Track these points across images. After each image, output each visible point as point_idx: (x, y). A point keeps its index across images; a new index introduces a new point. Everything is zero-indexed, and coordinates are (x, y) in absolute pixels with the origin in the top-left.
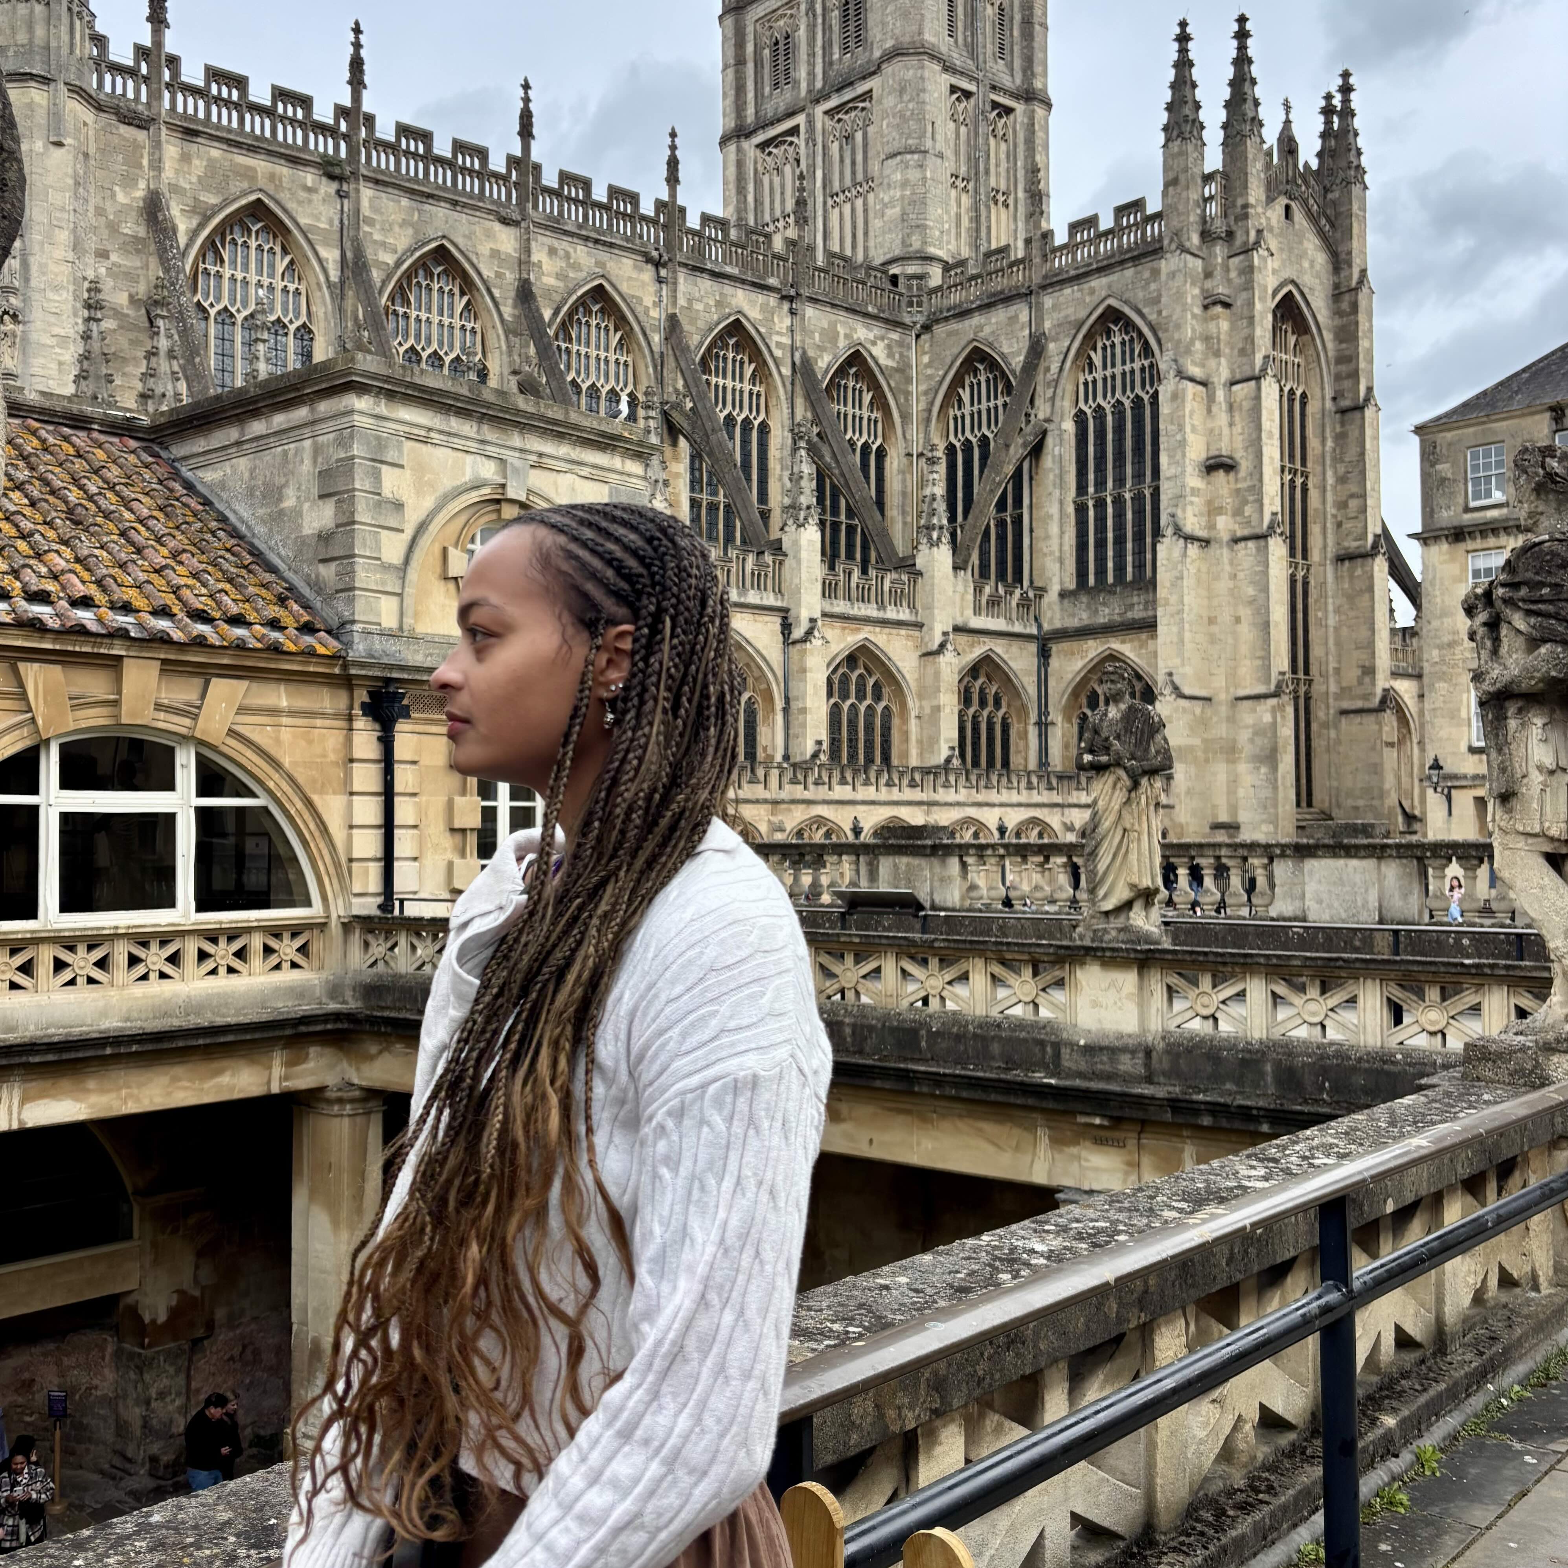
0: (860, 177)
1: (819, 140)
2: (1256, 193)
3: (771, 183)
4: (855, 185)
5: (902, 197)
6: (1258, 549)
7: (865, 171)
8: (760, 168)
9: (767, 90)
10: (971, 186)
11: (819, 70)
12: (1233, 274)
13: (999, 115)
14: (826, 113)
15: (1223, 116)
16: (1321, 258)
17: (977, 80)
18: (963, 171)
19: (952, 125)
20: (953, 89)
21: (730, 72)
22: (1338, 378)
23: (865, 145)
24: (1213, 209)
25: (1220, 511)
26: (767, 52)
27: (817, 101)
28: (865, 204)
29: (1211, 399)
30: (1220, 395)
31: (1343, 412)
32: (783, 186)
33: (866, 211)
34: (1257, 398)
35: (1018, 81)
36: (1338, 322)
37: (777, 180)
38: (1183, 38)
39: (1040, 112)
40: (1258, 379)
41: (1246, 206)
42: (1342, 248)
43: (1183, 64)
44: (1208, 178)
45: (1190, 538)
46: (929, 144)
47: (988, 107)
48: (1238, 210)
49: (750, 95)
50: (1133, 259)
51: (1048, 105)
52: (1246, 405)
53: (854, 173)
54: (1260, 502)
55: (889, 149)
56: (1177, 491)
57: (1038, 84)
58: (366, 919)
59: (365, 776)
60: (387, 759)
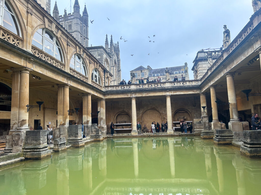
13: (84, 39)
15: (110, 43)
17: (83, 35)
19: (80, 39)
20: (81, 36)
22: (118, 68)
24: (109, 51)
31: (118, 71)
35: (86, 36)
36: (118, 63)
38: (107, 36)
40: (114, 67)
41: (112, 51)
42: (118, 57)
43: (107, 38)
44: (109, 48)
51: (88, 39)
52: (113, 69)
57: (88, 37)
58: (106, 87)
59: (104, 76)
60: (105, 76)
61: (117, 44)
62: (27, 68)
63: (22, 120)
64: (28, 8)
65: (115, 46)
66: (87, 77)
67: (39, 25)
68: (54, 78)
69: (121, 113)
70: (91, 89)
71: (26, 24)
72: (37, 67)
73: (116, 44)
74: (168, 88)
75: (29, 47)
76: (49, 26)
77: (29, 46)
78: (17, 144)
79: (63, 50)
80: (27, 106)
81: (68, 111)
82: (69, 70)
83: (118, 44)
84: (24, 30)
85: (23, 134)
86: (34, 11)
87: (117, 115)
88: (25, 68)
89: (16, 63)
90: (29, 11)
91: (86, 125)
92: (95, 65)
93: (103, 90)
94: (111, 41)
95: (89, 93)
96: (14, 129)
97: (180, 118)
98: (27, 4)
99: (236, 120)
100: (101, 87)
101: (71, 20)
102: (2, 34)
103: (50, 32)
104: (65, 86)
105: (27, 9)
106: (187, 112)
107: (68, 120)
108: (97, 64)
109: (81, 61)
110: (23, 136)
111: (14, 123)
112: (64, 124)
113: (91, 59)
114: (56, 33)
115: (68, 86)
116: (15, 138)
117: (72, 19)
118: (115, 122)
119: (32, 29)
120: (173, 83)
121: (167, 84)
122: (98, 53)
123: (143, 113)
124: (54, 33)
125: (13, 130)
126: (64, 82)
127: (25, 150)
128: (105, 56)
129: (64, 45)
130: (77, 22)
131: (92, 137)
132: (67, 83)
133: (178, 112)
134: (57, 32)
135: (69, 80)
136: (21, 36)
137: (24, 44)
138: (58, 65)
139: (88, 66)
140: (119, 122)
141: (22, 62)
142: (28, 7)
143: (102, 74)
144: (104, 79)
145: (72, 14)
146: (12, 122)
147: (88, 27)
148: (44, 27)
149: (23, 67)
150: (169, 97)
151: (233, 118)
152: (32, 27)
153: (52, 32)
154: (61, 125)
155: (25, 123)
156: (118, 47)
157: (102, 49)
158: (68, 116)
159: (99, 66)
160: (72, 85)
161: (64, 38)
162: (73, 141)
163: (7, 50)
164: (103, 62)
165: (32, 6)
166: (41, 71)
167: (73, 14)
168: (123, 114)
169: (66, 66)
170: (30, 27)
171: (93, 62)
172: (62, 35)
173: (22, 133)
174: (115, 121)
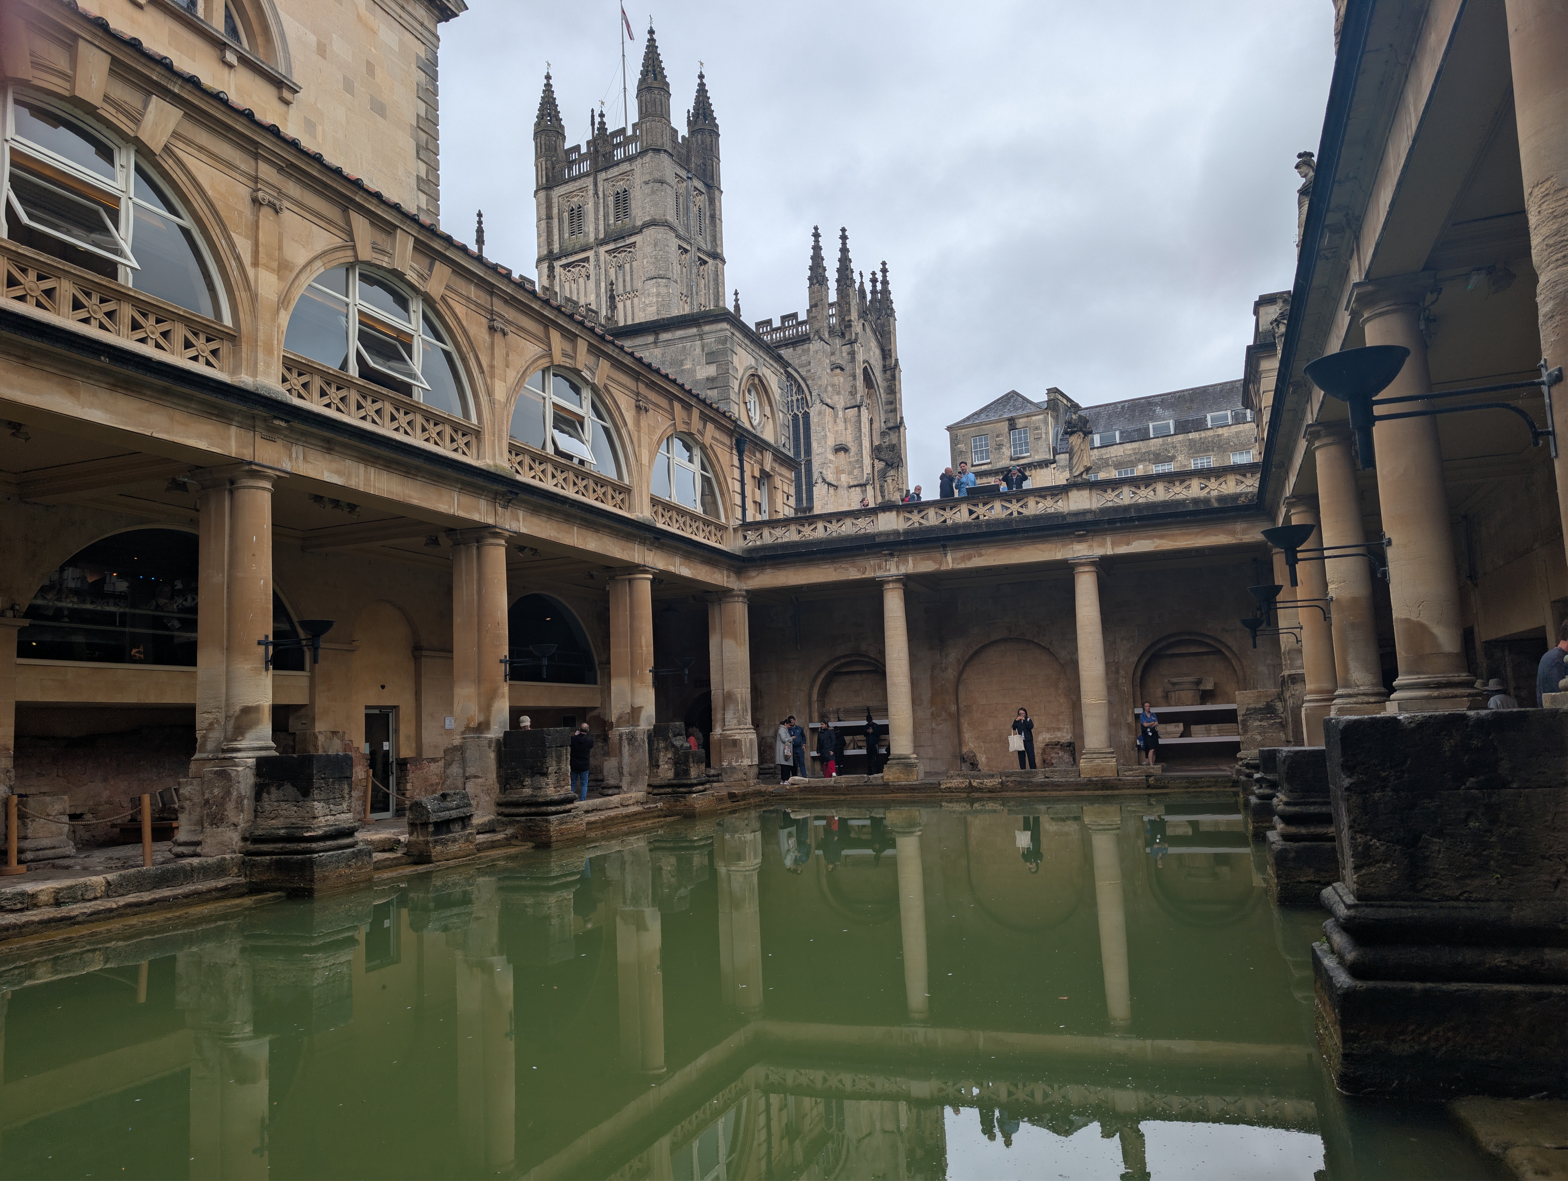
0: (628, 289)
1: (603, 266)
2: (854, 315)
3: (570, 287)
4: (626, 293)
5: (657, 301)
6: (862, 491)
7: (632, 286)
8: (563, 279)
9: (566, 236)
10: (688, 300)
11: (601, 228)
12: (844, 354)
13: (701, 264)
14: (606, 252)
15: (836, 276)
16: (878, 352)
17: (691, 244)
18: (685, 292)
19: (679, 266)
21: (543, 223)
22: (886, 412)
23: (632, 272)
24: (833, 321)
25: (843, 472)
26: (566, 214)
27: (601, 245)
28: (632, 304)
29: (836, 416)
30: (840, 414)
31: (890, 428)
32: (578, 290)
33: (632, 307)
34: (859, 416)
35: (709, 248)
36: (886, 384)
37: (574, 286)
38: (816, 235)
39: (720, 265)
40: (859, 407)
41: (850, 321)
42: (887, 348)
43: (817, 248)
44: (831, 305)
45: (829, 484)
46: (670, 275)
47: (697, 259)
48: (847, 323)
49: (556, 237)
50: (792, 343)
51: (724, 262)
52: (853, 420)
53: (624, 286)
54: (862, 467)
55: (648, 275)
56: (823, 460)
57: (719, 251)
58: (746, 526)
59: (737, 473)
60: (742, 468)
61: (879, 276)
62: (256, 464)
63: (238, 708)
64: (256, 183)
65: (868, 287)
66: (626, 481)
67: (320, 252)
68: (415, 502)
69: (846, 664)
70: (652, 544)
71: (247, 259)
72: (312, 454)
73: (874, 274)
74: (1081, 519)
75: (268, 365)
76: (376, 248)
77: (265, 362)
78: (217, 820)
79: (464, 360)
80: (259, 643)
81: (501, 661)
82: (501, 455)
83: (884, 276)
84: (241, 288)
85: (241, 774)
86: (293, 189)
87: (823, 675)
88: (247, 468)
89: (202, 445)
90: (260, 194)
91: (624, 730)
92: (672, 414)
93: (733, 544)
94: (840, 260)
95: (638, 566)
96: (210, 752)
97: (1174, 684)
98: (252, 162)
99: (1364, 694)
100: (721, 528)
101: (625, 167)
102: (128, 321)
103: (389, 276)
104: (483, 538)
105: (252, 185)
106: (1218, 652)
107: (502, 708)
108: (687, 407)
109: (584, 404)
110: (241, 779)
111: (211, 724)
112: (483, 726)
113: (647, 385)
114: (421, 276)
115: (496, 535)
116: (211, 792)
117: (630, 159)
118: (816, 715)
119: (280, 278)
120: (1109, 491)
121: (1074, 495)
122: (703, 350)
123: (965, 665)
124: (412, 277)
125: (204, 752)
126: (476, 517)
127: (251, 847)
128: (746, 364)
129: (472, 330)
130: (657, 175)
131: (656, 791)
132: (490, 521)
133: (1169, 652)
134: (425, 272)
135: (505, 507)
136: (227, 320)
137: (244, 355)
138: (438, 434)
139: (626, 424)
140: (837, 711)
141: (229, 438)
142: (256, 179)
143: (726, 457)
144: (737, 487)
145: (629, 132)
146: (202, 720)
147: (717, 192)
148: (351, 260)
149: (238, 463)
150: (1086, 569)
151: (1346, 685)
152: (283, 267)
153: (400, 276)
154: (468, 729)
155: (256, 723)
156: (886, 292)
157: (725, 325)
158: (505, 689)
159: (704, 418)
160: (523, 530)
161: (468, 299)
162: (522, 810)
163: (149, 393)
164: (733, 396)
165: (280, 169)
166: (338, 473)
167: (634, 131)
168: (861, 672)
169: (487, 437)
170: (272, 270)
171: (664, 402)
172: (461, 285)
173: (240, 769)
174: (815, 706)
